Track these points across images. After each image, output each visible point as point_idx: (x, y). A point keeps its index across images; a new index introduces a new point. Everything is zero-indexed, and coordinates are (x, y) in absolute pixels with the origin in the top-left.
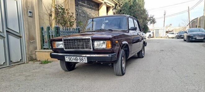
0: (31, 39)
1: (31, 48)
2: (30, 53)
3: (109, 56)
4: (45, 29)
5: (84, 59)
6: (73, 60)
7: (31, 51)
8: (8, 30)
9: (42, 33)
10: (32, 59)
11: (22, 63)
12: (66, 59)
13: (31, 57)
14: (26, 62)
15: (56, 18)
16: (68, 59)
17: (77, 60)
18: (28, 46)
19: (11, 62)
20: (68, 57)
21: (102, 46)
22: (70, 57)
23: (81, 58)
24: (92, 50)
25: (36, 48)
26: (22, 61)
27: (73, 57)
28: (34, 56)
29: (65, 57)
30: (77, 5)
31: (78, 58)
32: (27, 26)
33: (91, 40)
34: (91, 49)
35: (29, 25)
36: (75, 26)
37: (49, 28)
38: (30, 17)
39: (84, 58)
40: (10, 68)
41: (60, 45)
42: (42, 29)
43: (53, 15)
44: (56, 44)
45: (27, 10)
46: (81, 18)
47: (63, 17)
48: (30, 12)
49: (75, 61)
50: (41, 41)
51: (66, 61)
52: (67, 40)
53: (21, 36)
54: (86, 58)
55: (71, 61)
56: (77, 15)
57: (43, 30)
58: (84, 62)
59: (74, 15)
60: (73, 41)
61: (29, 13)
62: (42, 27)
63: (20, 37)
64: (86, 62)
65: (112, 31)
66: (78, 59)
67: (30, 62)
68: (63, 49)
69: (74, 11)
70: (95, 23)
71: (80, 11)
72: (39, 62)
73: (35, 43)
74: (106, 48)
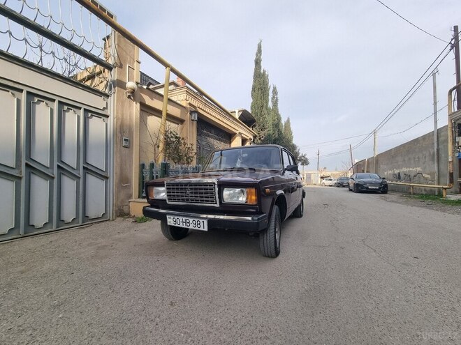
0: (124, 181)
1: (122, 195)
2: (119, 203)
3: (253, 219)
4: (147, 167)
5: (202, 224)
6: (181, 223)
7: (122, 201)
8: (86, 166)
9: (141, 172)
10: (122, 214)
11: (105, 219)
12: (168, 220)
13: (120, 210)
14: (111, 219)
15: (165, 150)
16: (171, 220)
17: (188, 224)
18: (118, 192)
19: (86, 218)
20: (172, 217)
21: (238, 197)
22: (176, 218)
23: (196, 220)
24: (218, 205)
25: (130, 196)
26: (105, 216)
27: (181, 218)
28: (125, 209)
29: (168, 217)
30: (199, 134)
31: (191, 220)
32: (119, 160)
33: (216, 186)
34: (216, 203)
35: (121, 160)
36: (194, 164)
37: (152, 165)
38: (125, 147)
39: (201, 221)
40: (83, 228)
41: (161, 193)
42: (142, 166)
43: (161, 146)
44: (154, 191)
45: (122, 136)
46: (205, 153)
47: (176, 149)
48: (126, 140)
49: (184, 226)
50: (139, 185)
51: (168, 224)
52: (173, 184)
53: (109, 176)
54: (206, 222)
55: (177, 225)
56: (200, 148)
57: (144, 168)
58: (201, 229)
59: (195, 147)
60: (184, 187)
61: (124, 142)
62: (142, 163)
63: (107, 178)
64: (206, 229)
65: (255, 170)
66: (191, 222)
67: (119, 219)
68: (165, 200)
69: (195, 142)
70: (224, 158)
71: (204, 143)
72: (131, 220)
73: (129, 187)
74: (247, 202)
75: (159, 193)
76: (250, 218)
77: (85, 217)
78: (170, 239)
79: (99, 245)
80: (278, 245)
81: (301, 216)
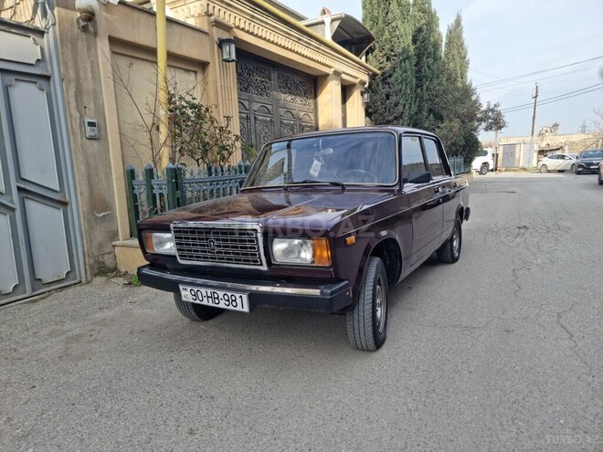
0: (99, 206)
1: (99, 235)
2: (95, 251)
3: (322, 293)
4: (140, 177)
5: (239, 300)
6: (205, 299)
7: (100, 246)
8: (22, 186)
9: (131, 188)
10: (104, 270)
11: (73, 282)
12: (183, 293)
13: (99, 263)
14: (84, 280)
15: (173, 136)
16: (188, 293)
17: (217, 301)
18: (91, 229)
19: (39, 283)
20: (189, 289)
21: (299, 253)
22: (196, 289)
23: (230, 294)
24: (265, 268)
25: (114, 236)
26: (72, 275)
27: (203, 290)
28: (108, 261)
29: (181, 287)
30: (244, 85)
31: (221, 294)
32: (83, 167)
33: (259, 235)
34: (262, 265)
35: (88, 164)
36: (236, 159)
37: (150, 173)
38: (90, 138)
39: (237, 295)
40: (35, 301)
41: (166, 244)
42: (131, 174)
43: (164, 129)
44: (154, 241)
45: (81, 117)
46: (259, 127)
47: (197, 133)
48: (91, 124)
49: (211, 304)
50: (129, 211)
51: (184, 299)
53: (68, 199)
54: (245, 297)
55: (198, 302)
56: (248, 118)
57: (133, 178)
58: (239, 308)
60: (204, 236)
61: (88, 128)
62: (129, 168)
63: (65, 204)
64: (246, 309)
65: (344, 187)
66: (221, 296)
67: (99, 280)
68: (175, 257)
69: (234, 111)
71: (256, 106)
72: (121, 281)
73: (110, 218)
74: (313, 262)
75: (162, 243)
76: (316, 292)
77: (36, 281)
78: (194, 320)
79: (69, 334)
80: (381, 329)
81: (454, 260)
